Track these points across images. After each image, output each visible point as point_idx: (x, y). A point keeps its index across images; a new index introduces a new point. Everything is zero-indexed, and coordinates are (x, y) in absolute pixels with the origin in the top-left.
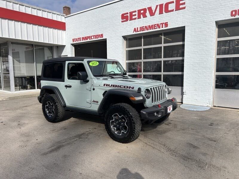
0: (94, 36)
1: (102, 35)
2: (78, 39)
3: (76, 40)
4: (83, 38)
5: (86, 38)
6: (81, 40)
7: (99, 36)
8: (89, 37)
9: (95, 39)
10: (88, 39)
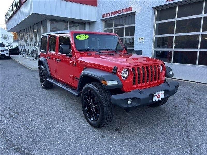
0: (122, 10)
1: (131, 9)
2: (107, 14)
3: (105, 15)
4: (112, 13)
5: (115, 13)
6: (111, 15)
7: (127, 9)
8: (118, 12)
9: (123, 14)
10: (117, 14)
